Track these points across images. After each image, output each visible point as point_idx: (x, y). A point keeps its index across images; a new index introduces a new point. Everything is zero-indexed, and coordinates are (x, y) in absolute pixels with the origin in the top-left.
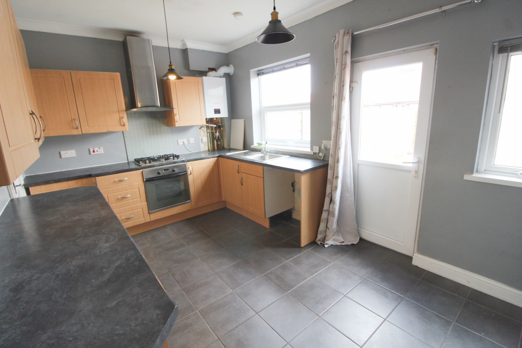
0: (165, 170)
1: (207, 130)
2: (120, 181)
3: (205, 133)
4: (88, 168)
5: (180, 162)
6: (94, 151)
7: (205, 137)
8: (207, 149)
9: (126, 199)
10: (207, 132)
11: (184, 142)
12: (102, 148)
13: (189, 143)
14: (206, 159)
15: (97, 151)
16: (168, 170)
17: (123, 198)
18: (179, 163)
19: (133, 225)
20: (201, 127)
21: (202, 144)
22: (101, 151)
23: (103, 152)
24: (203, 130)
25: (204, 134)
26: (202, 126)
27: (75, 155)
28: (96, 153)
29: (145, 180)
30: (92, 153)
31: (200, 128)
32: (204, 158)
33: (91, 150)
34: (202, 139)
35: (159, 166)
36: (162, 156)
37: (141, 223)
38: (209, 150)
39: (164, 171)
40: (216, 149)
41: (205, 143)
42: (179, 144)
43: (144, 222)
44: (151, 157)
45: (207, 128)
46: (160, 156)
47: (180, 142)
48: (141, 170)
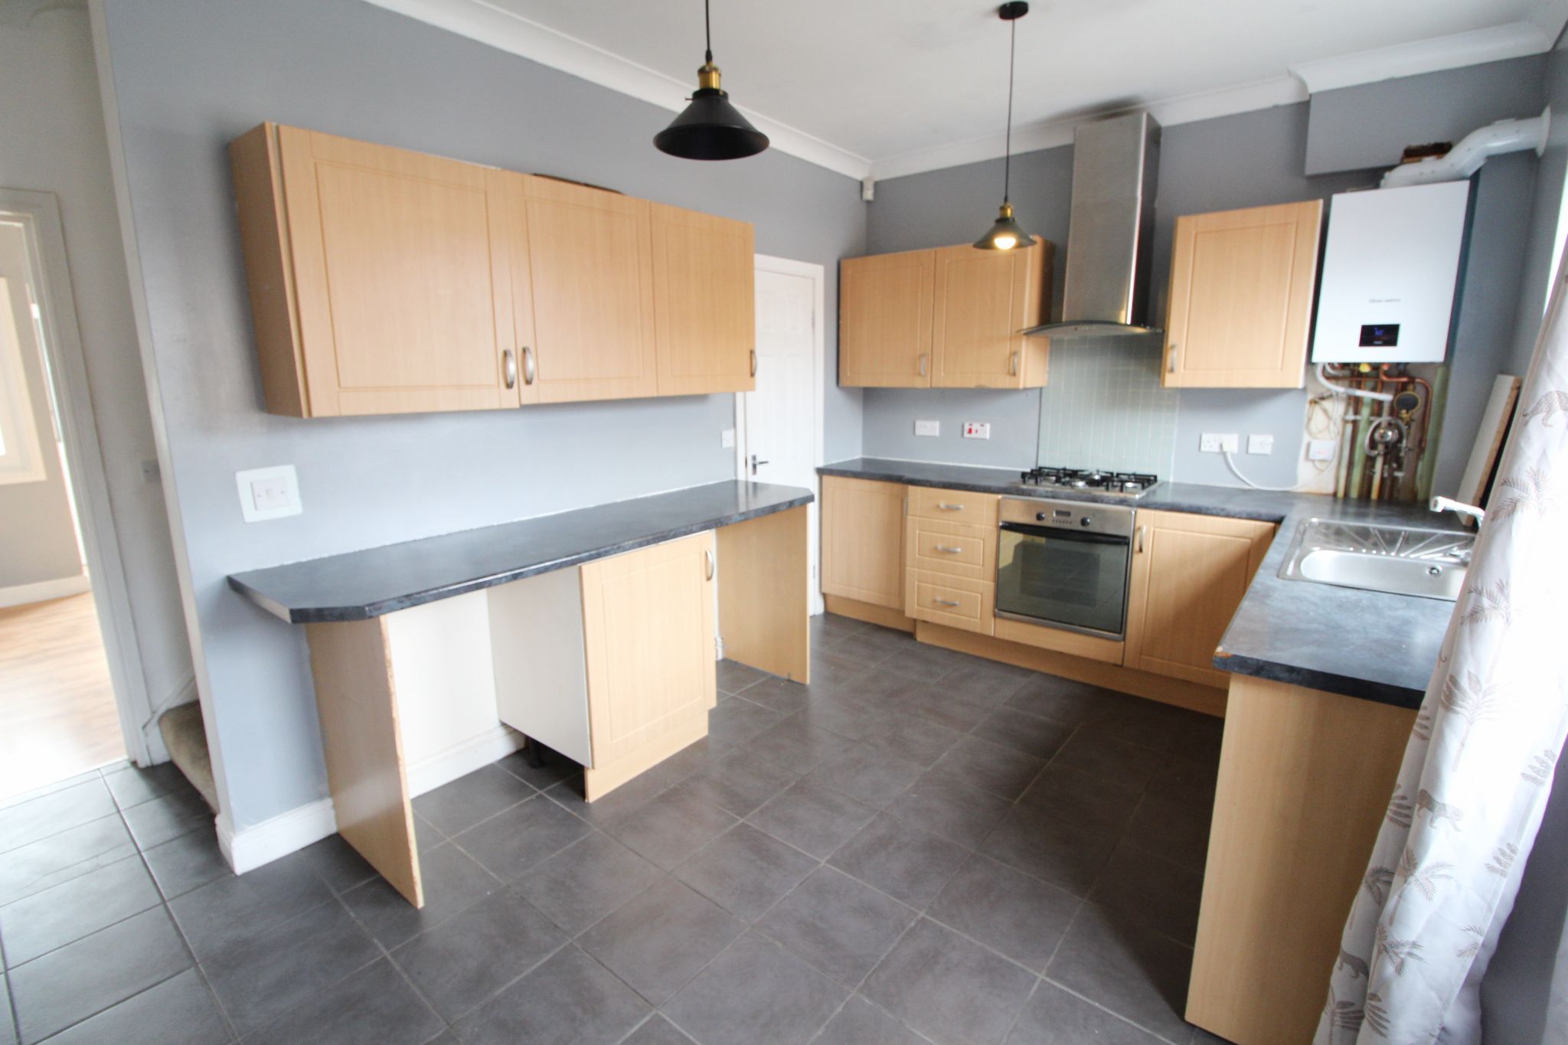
0: (1058, 513)
1: (1346, 413)
2: (950, 509)
3: (1335, 423)
4: (953, 467)
5: (1112, 501)
6: (970, 431)
7: (1332, 439)
8: (1330, 489)
9: (951, 556)
10: (1346, 422)
11: (1224, 445)
12: (988, 426)
13: (1247, 452)
14: (1217, 515)
15: (976, 431)
16: (1068, 514)
17: (948, 552)
18: (1107, 503)
19: (952, 624)
20: (1323, 398)
21: (1310, 464)
22: (985, 432)
23: (988, 436)
24: (1325, 411)
25: (1328, 427)
26: (1325, 395)
27: (937, 433)
28: (973, 435)
29: (1001, 524)
30: (966, 435)
31: (1314, 402)
32: (1208, 509)
33: (967, 427)
34: (1308, 446)
35: (1047, 497)
36: (1118, 475)
37: (971, 629)
38: (1335, 495)
39: (1054, 515)
40: (1374, 495)
41: (1322, 461)
42: (1203, 448)
43: (978, 630)
44: (1082, 471)
45: (1348, 404)
46: (1112, 474)
47: (1211, 442)
48: (1000, 497)
